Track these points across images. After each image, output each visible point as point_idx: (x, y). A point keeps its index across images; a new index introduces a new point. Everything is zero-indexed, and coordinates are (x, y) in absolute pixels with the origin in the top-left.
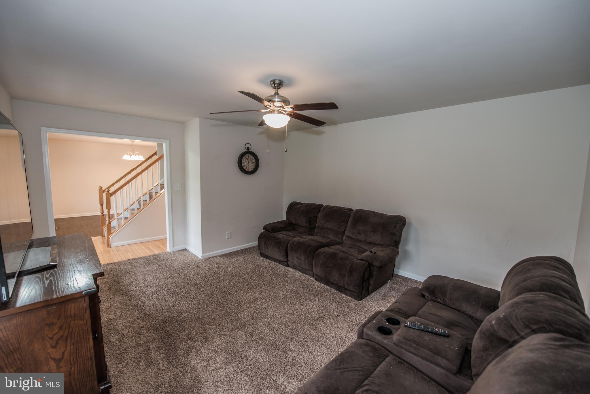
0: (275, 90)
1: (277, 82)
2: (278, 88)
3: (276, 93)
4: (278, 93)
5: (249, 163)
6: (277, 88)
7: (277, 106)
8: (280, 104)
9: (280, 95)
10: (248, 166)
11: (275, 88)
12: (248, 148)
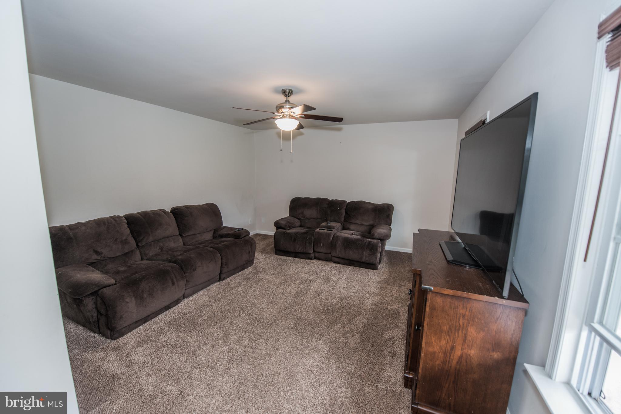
0: (286, 97)
1: (287, 91)
2: (288, 96)
4: (288, 100)
9: (290, 102)
11: (286, 96)
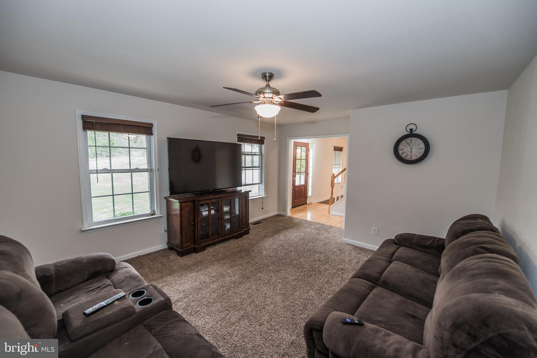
1: (267, 74)
3: (267, 85)
4: (269, 85)
5: (411, 149)
6: (268, 80)
7: (268, 97)
8: (271, 95)
9: (271, 87)
10: (410, 153)
11: (266, 81)
12: (411, 130)
